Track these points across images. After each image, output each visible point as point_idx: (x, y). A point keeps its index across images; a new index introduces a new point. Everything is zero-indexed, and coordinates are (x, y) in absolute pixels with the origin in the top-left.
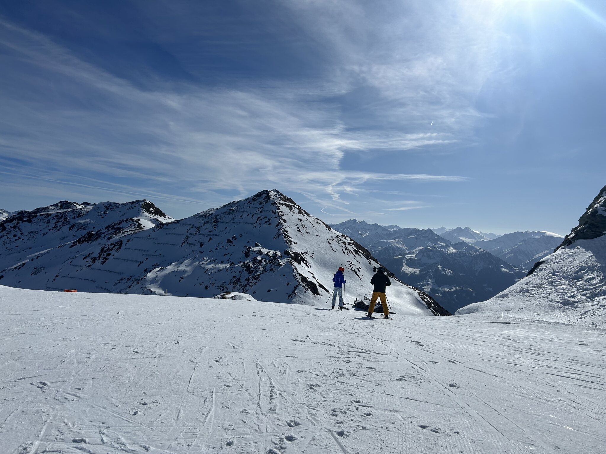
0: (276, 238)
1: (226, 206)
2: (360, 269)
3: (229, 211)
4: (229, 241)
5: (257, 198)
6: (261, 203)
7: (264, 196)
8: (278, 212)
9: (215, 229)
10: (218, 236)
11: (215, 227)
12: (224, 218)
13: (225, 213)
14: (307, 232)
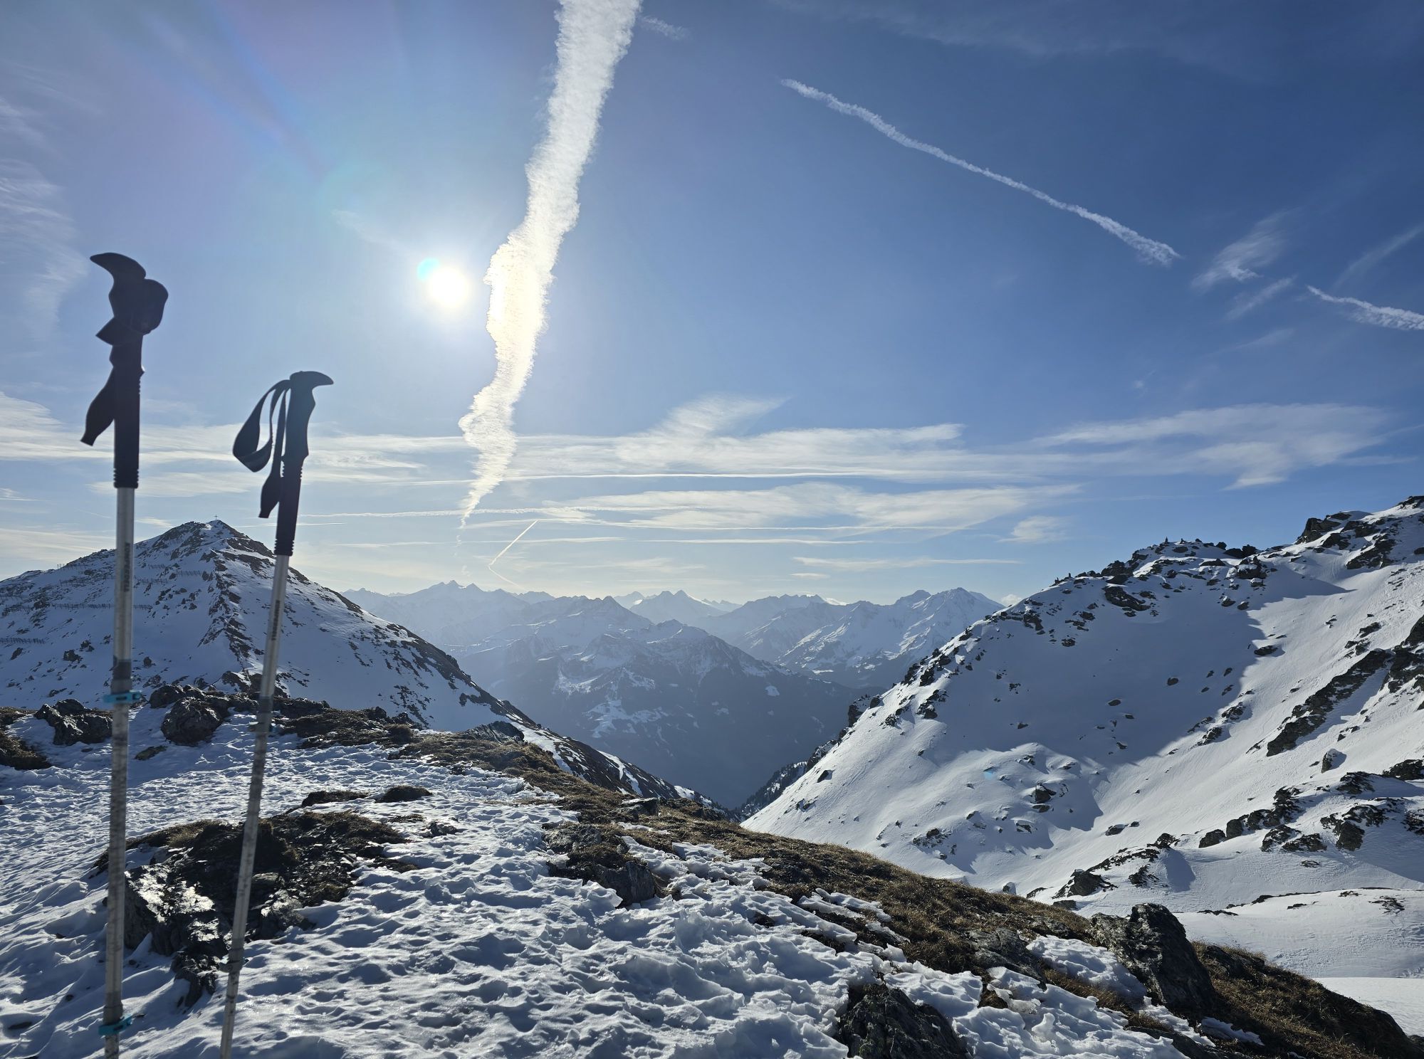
0: (207, 642)
1: (77, 563)
2: (426, 703)
3: (83, 575)
4: (71, 656)
5: (166, 542)
6: (175, 555)
7: (186, 537)
8: (218, 577)
9: (36, 625)
10: (41, 642)
11: (39, 620)
12: (67, 595)
13: (71, 581)
14: (295, 623)
